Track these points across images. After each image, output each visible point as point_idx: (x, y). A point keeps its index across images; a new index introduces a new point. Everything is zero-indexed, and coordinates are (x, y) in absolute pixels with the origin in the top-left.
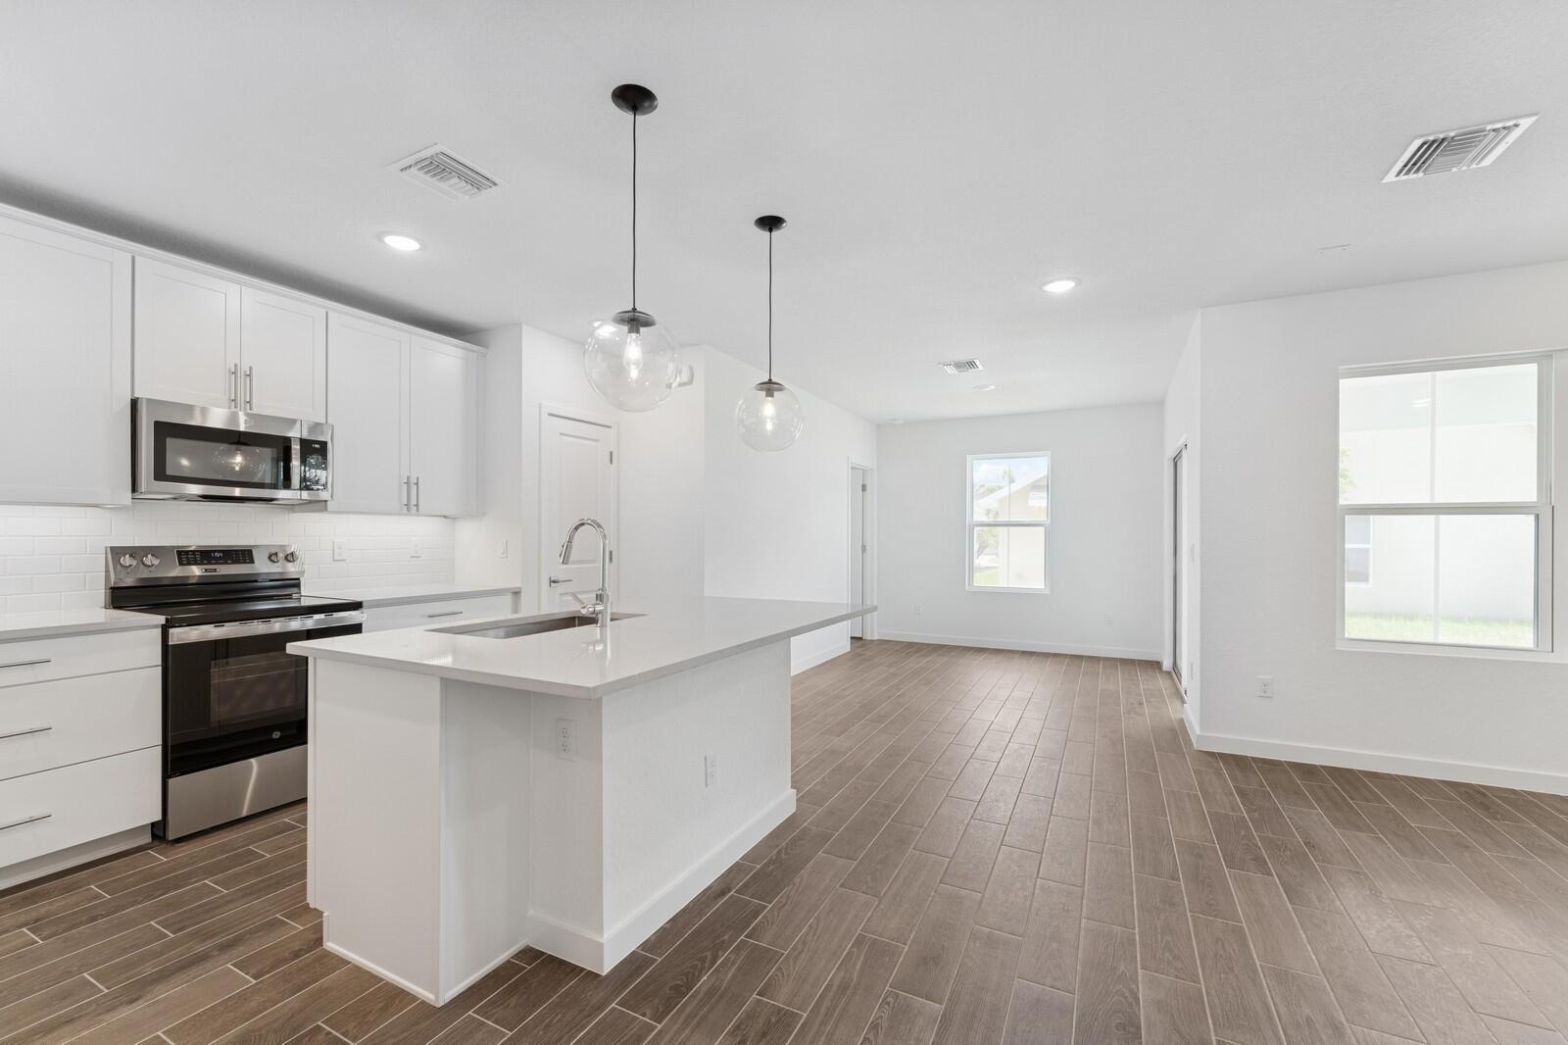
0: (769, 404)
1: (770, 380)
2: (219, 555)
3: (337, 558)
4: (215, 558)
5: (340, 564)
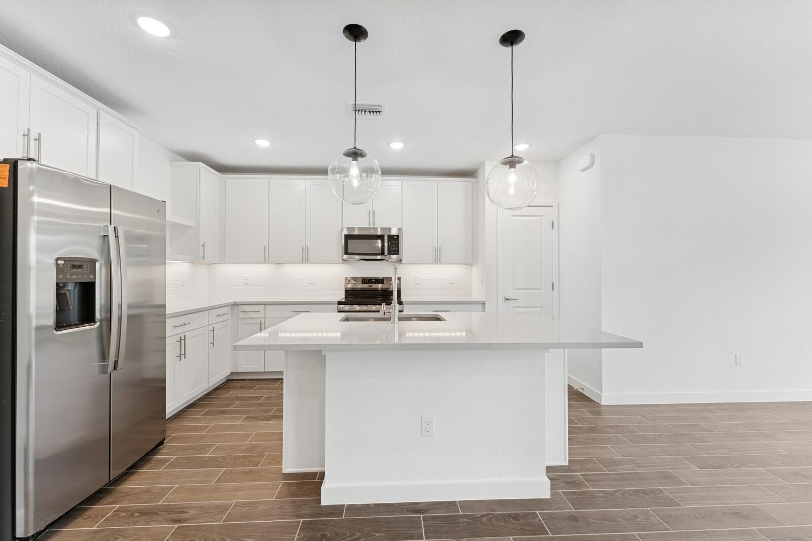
0: (512, 174)
1: (512, 155)
2: (374, 280)
3: (417, 283)
4: (373, 282)
5: (418, 285)
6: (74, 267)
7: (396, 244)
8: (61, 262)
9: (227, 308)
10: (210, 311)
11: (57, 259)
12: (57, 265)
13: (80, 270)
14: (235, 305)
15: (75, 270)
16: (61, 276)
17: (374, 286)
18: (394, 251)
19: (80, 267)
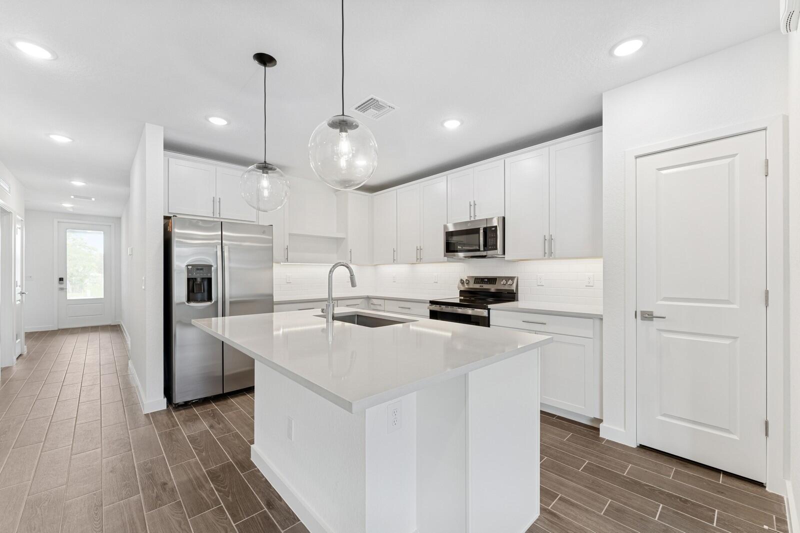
2: (486, 280)
3: (539, 284)
4: (485, 282)
5: (541, 287)
6: (198, 269)
7: (493, 237)
8: (190, 267)
9: (361, 300)
10: (339, 301)
11: (187, 266)
12: (188, 269)
13: (201, 271)
14: (368, 298)
15: (198, 271)
16: (190, 275)
17: (486, 286)
18: (491, 246)
19: (202, 269)
